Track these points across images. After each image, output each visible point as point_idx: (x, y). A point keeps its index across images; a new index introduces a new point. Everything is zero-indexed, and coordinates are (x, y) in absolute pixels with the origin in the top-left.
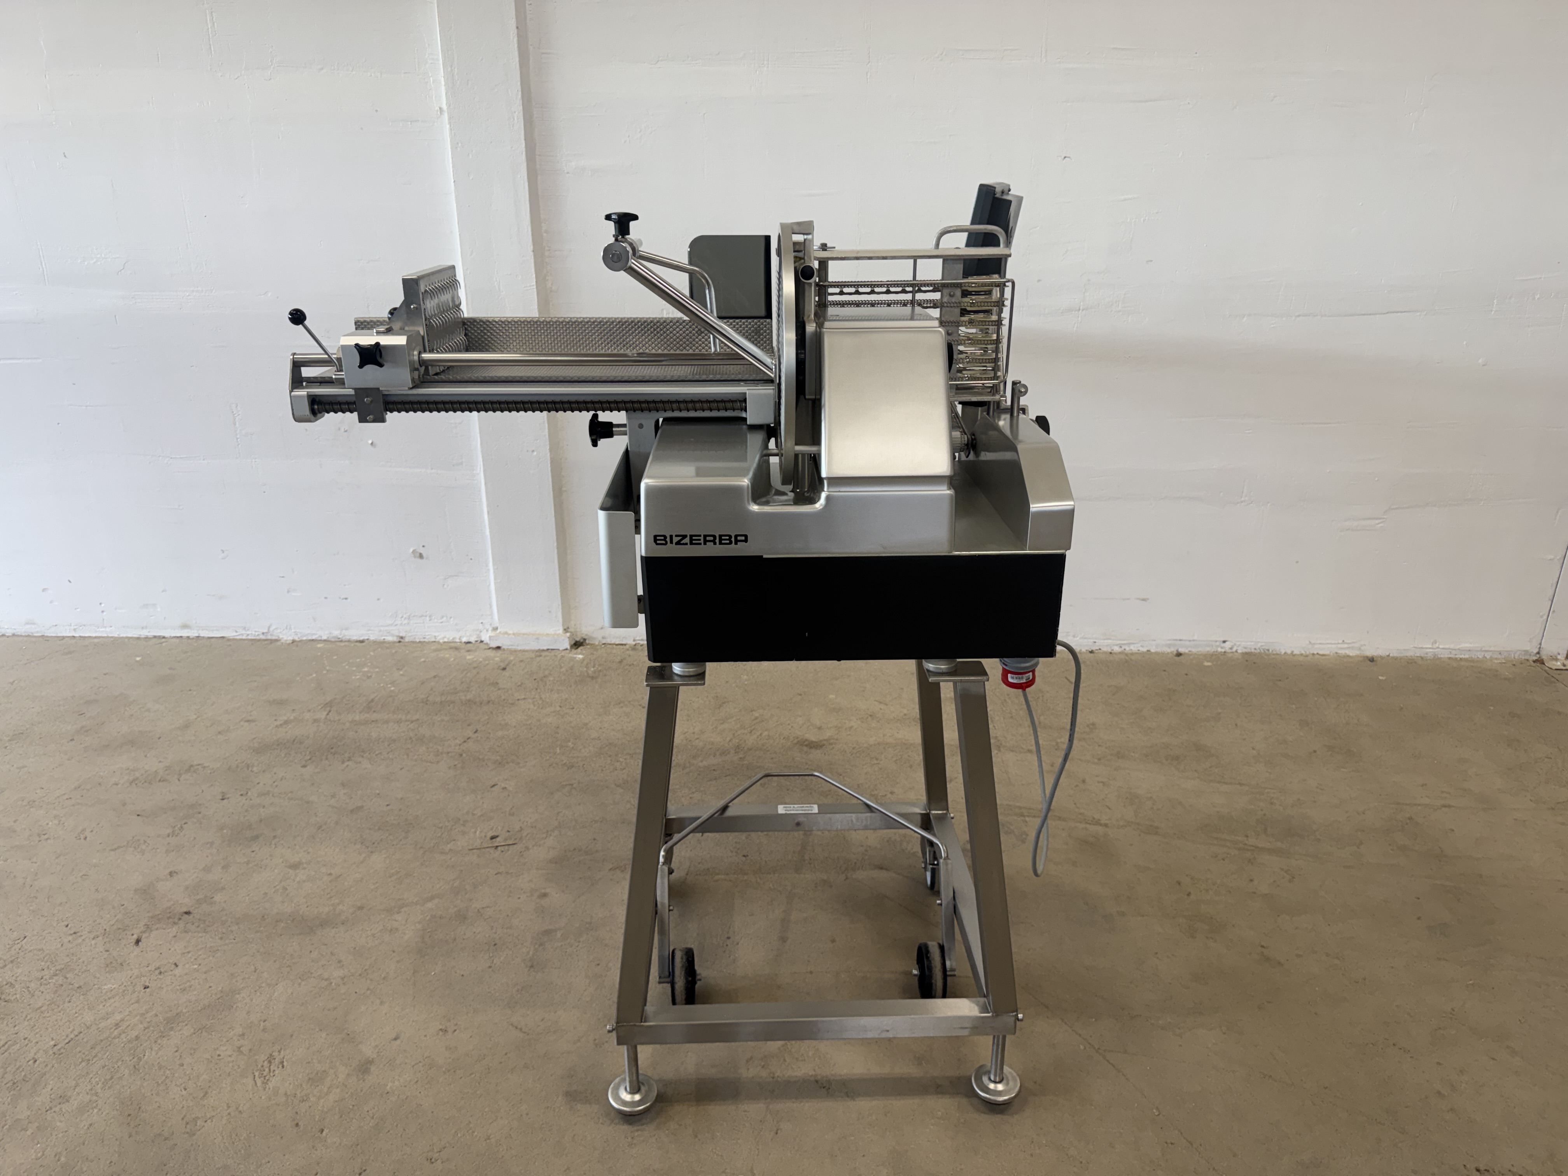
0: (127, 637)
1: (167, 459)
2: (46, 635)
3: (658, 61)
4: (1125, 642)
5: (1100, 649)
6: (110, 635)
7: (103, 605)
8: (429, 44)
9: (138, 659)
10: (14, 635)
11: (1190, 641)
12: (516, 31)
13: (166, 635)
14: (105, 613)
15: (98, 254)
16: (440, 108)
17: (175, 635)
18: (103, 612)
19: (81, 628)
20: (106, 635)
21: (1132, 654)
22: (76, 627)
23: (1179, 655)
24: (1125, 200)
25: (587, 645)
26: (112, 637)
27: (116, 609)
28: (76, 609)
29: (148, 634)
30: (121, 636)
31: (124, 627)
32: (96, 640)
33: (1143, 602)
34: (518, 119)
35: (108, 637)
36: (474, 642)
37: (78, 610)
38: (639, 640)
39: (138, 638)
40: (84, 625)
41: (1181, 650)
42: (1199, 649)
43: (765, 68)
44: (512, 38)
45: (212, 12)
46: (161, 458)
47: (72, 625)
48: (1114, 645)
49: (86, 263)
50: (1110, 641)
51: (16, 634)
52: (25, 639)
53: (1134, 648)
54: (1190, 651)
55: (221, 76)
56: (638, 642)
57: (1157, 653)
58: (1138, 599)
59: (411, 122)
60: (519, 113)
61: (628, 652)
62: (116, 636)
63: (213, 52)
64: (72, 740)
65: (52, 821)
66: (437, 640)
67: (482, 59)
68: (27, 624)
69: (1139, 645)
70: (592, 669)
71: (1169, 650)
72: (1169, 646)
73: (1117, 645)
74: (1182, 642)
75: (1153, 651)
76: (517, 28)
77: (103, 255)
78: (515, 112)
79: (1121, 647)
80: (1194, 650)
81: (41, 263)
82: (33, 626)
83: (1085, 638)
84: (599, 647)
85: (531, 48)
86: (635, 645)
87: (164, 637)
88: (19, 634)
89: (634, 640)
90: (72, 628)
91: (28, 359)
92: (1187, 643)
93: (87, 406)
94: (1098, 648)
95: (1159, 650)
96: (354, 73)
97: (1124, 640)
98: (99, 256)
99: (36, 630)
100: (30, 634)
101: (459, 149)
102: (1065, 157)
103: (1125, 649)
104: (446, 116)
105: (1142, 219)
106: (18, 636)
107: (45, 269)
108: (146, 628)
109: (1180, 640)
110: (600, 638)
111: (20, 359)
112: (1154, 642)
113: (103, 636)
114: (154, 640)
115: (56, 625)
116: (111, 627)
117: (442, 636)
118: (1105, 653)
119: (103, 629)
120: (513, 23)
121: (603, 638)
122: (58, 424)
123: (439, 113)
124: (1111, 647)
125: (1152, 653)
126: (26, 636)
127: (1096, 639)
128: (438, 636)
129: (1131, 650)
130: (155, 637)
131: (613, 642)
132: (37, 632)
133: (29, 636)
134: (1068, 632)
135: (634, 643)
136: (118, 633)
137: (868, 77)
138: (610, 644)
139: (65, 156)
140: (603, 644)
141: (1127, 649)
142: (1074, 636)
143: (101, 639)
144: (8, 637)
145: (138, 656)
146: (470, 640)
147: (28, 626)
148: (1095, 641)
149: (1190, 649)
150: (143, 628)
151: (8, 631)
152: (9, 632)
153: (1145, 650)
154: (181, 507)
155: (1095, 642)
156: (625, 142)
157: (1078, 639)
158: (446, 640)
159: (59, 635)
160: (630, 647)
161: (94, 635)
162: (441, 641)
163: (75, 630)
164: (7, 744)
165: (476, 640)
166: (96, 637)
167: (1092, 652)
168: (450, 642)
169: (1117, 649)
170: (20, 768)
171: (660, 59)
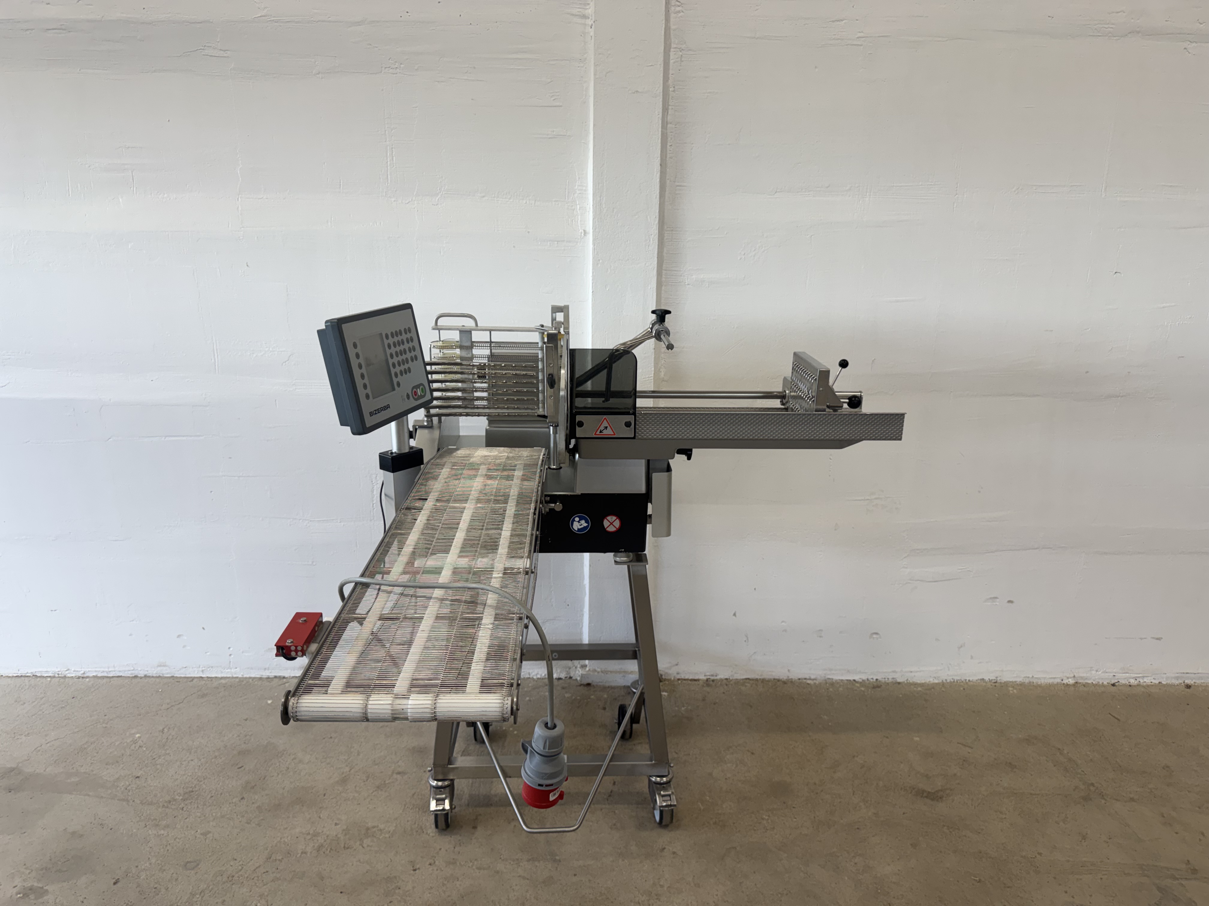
0: (250, 678)
1: (307, 522)
2: (175, 676)
3: (776, 192)
4: (1140, 675)
5: (1118, 682)
6: (235, 676)
7: (231, 649)
8: (579, 178)
9: (269, 702)
10: (146, 676)
11: (1195, 674)
12: (659, 167)
13: (286, 675)
14: (232, 656)
15: (267, 347)
16: (584, 231)
17: (293, 675)
18: (230, 655)
19: (209, 669)
20: (230, 676)
21: (1148, 686)
22: (203, 669)
23: (1188, 687)
24: (1164, 307)
25: (665, 681)
26: (237, 677)
27: (243, 652)
28: (206, 653)
29: (270, 674)
30: (245, 676)
31: (248, 668)
32: (223, 681)
33: (1158, 641)
34: (653, 241)
35: (233, 678)
36: (564, 678)
37: (208, 654)
38: (709, 676)
39: (261, 679)
40: (212, 667)
41: (1188, 682)
42: (1203, 681)
43: (867, 199)
44: (655, 173)
45: (392, 148)
46: (301, 520)
47: (201, 667)
48: (1130, 678)
49: (254, 355)
50: (1127, 675)
51: (148, 675)
52: (158, 680)
53: (1148, 681)
54: (1195, 683)
55: (394, 201)
56: (708, 677)
57: (1167, 685)
58: (1153, 638)
59: (558, 241)
60: (655, 236)
61: (705, 689)
62: (240, 676)
63: (389, 181)
64: (243, 798)
65: (259, 902)
66: (531, 676)
67: (628, 191)
68: (160, 666)
69: (1152, 678)
70: (683, 709)
71: (1177, 682)
72: (1177, 678)
73: (1133, 678)
74: (1188, 675)
75: (1164, 683)
76: (661, 165)
77: (271, 349)
78: (651, 235)
79: (1136, 680)
80: (1198, 682)
81: (214, 355)
82: (165, 668)
83: (1107, 672)
84: (676, 683)
85: (668, 181)
86: (707, 680)
87: (284, 678)
88: (150, 675)
89: (705, 676)
90: (201, 669)
91: (191, 436)
92: (1193, 675)
93: (239, 477)
94: (1116, 681)
95: (1169, 682)
96: (511, 200)
97: (1139, 674)
98: (267, 349)
99: (167, 672)
100: (162, 675)
101: (599, 265)
102: (1116, 273)
103: (1139, 682)
104: (590, 237)
105: (1177, 323)
106: (149, 677)
107: (216, 361)
108: (268, 669)
109: (1187, 673)
110: (675, 674)
111: (184, 436)
112: (1165, 676)
113: (228, 676)
114: (276, 680)
115: (185, 667)
116: (236, 668)
117: (536, 672)
118: (1125, 685)
119: (229, 670)
120: (657, 161)
121: (678, 674)
122: (211, 492)
123: (583, 234)
124: (1128, 680)
125: (1164, 685)
126: (157, 677)
127: (1116, 673)
128: (532, 673)
129: (1145, 682)
130: (276, 677)
131: (686, 678)
132: (168, 674)
133: (159, 677)
134: (1091, 668)
135: (705, 678)
136: (242, 673)
137: (955, 206)
138: (685, 680)
139: (247, 265)
140: (679, 679)
141: (1142, 681)
142: (1097, 671)
143: (227, 680)
144: (141, 678)
145: (269, 700)
146: (561, 677)
147: (159, 668)
148: (1114, 674)
149: (1194, 681)
150: (265, 669)
151: (141, 672)
152: (141, 674)
153: (1157, 682)
154: (314, 564)
155: (1114, 676)
156: (741, 259)
157: (1100, 673)
158: (539, 676)
159: (187, 676)
160: (704, 683)
161: (219, 676)
162: (535, 677)
163: (203, 671)
164: (182, 805)
165: (566, 676)
166: (222, 678)
167: (1113, 685)
168: (543, 679)
169: (1132, 681)
170: (205, 834)
171: (778, 190)
